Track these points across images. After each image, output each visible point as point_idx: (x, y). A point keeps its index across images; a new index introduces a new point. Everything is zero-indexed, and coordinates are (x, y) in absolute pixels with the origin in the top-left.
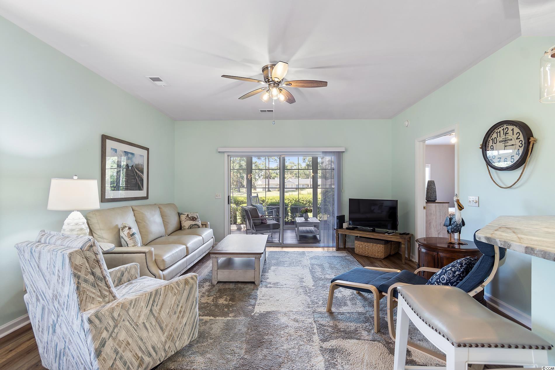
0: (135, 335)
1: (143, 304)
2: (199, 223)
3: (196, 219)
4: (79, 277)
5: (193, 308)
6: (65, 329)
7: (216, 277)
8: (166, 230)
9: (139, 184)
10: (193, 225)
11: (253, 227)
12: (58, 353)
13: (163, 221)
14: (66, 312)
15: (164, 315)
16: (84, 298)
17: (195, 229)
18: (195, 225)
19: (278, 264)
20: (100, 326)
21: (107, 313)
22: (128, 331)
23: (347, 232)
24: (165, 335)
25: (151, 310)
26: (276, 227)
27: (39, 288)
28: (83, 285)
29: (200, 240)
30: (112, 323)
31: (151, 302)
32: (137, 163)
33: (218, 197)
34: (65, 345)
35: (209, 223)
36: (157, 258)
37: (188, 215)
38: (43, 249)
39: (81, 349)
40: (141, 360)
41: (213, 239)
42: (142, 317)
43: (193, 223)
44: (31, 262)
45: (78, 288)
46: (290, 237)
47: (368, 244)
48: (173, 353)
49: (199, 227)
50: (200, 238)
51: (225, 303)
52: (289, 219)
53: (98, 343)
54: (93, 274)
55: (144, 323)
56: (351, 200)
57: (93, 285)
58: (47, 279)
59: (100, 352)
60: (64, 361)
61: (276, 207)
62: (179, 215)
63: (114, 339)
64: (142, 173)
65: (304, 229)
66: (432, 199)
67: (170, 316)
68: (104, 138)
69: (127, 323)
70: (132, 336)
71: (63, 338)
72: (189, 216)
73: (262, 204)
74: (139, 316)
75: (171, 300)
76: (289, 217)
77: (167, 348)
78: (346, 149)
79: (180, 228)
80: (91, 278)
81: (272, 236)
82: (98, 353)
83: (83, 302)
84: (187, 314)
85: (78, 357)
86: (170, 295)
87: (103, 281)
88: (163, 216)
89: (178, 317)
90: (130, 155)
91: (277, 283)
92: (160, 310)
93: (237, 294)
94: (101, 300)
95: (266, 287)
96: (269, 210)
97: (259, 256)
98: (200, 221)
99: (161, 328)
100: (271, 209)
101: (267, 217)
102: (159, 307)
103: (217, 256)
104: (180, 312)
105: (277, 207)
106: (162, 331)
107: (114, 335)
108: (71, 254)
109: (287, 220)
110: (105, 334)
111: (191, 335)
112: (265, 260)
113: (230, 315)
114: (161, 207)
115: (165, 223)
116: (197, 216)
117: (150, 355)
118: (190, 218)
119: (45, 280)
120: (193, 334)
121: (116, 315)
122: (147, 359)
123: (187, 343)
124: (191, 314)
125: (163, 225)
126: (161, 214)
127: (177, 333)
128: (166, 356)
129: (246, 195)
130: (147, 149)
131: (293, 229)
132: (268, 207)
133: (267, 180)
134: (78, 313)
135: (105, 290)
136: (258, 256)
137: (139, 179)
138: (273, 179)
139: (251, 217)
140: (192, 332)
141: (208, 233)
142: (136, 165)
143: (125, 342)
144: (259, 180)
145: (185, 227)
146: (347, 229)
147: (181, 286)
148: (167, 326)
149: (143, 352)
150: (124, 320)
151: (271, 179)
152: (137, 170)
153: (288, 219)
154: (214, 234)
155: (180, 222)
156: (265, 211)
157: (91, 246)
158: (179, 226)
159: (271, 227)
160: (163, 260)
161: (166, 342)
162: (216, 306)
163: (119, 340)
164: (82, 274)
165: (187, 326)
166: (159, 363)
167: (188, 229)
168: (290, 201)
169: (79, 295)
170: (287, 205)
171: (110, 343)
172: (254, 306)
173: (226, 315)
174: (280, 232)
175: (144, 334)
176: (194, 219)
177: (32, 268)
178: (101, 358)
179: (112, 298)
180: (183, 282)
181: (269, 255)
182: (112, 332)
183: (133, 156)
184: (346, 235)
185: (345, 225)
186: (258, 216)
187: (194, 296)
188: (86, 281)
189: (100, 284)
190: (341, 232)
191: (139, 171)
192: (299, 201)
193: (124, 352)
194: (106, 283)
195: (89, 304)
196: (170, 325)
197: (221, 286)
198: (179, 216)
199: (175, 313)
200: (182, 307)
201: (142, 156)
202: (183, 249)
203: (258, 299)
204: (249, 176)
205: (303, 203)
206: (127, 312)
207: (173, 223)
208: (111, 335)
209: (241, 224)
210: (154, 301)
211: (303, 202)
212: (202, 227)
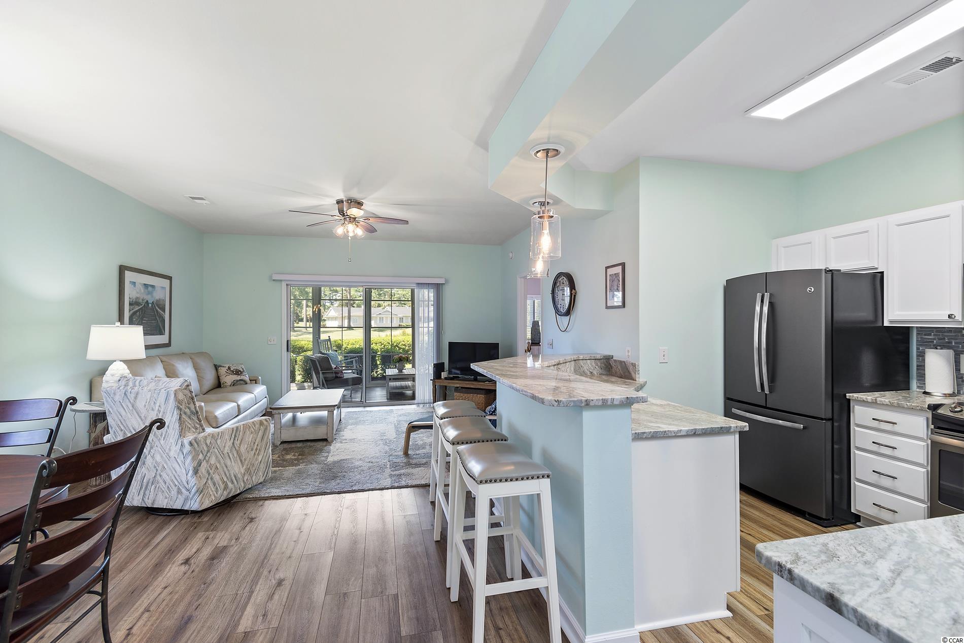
0: (222, 461)
1: (227, 437)
2: (247, 378)
3: (241, 373)
4: (181, 410)
5: (267, 448)
6: (158, 458)
7: (279, 436)
8: (201, 387)
9: (161, 325)
10: (237, 381)
11: (323, 384)
12: (145, 484)
13: (197, 376)
14: (162, 442)
15: (243, 449)
16: (184, 427)
17: (241, 385)
18: (240, 380)
19: (356, 424)
20: (198, 449)
21: (202, 440)
22: (217, 457)
23: (446, 383)
24: (244, 467)
25: (233, 443)
26: (357, 382)
27: (130, 426)
28: (184, 416)
29: (252, 398)
30: (206, 449)
31: (233, 436)
32: (157, 298)
33: (272, 343)
34: (156, 473)
35: (260, 378)
36: (207, 415)
37: (229, 368)
38: (142, 390)
39: (176, 472)
40: (226, 485)
41: (266, 399)
42: (227, 448)
43: (239, 378)
44: (123, 404)
45: (180, 418)
46: (379, 394)
47: (468, 395)
48: (250, 486)
49: (246, 384)
50: (251, 396)
51: (293, 457)
52: (378, 373)
53: (196, 463)
54: (189, 408)
55: (228, 453)
56: (451, 345)
57: (190, 418)
58: (142, 416)
59: (198, 470)
60: (151, 490)
61: (358, 355)
62: (216, 367)
63: (207, 462)
64: (164, 311)
65: (397, 385)
66: (536, 342)
67: (248, 452)
68: (122, 269)
69: (216, 451)
70: (219, 462)
71: (155, 467)
72: (232, 369)
73: (336, 351)
74: (225, 447)
75: (249, 438)
76: (378, 370)
77: (245, 479)
78: (447, 281)
79: (219, 385)
80: (187, 411)
81: (351, 396)
82: (196, 471)
83: (183, 430)
84: (262, 452)
85: (172, 481)
86: (248, 432)
87: (196, 415)
88: (196, 368)
89: (255, 454)
90: (150, 289)
91: (354, 439)
92: (240, 444)
93: (306, 451)
94: (194, 430)
95: (341, 443)
96: (347, 360)
97: (333, 408)
98: (247, 376)
99: (241, 461)
100: (350, 359)
101: (344, 368)
102: (239, 442)
103: (280, 411)
104: (256, 449)
105: (360, 355)
106: (242, 464)
107: (207, 458)
108: (176, 391)
109: (376, 375)
110: (201, 457)
111: (266, 473)
112: (340, 420)
113: (301, 465)
114: (193, 356)
115: (200, 379)
116: (243, 369)
117: (233, 483)
118: (233, 371)
119: (140, 417)
120: (267, 473)
121: (208, 442)
122: (230, 485)
123: (261, 480)
124: (265, 454)
125: (197, 380)
126: (194, 367)
127: (254, 469)
128: (244, 487)
129: (311, 337)
130: (170, 278)
131: (382, 386)
132: (346, 355)
133: (346, 309)
134: (178, 439)
135: (197, 422)
136: (331, 409)
137: (161, 319)
138: (358, 307)
139: (320, 369)
140: (266, 471)
141: (260, 390)
142: (157, 301)
143: (214, 467)
144: (331, 308)
145: (226, 384)
146: (446, 378)
147: (257, 426)
148: (245, 460)
149: (227, 478)
150: (214, 448)
151: (354, 307)
152: (159, 307)
153: (376, 372)
154: (269, 391)
155: (218, 378)
156: (341, 361)
157: (188, 386)
158: (217, 382)
159: (350, 383)
160: (216, 417)
161: (244, 474)
162: (284, 460)
163: (211, 464)
164: (183, 407)
165: (262, 463)
166: (238, 492)
167: (230, 386)
168: (383, 346)
169: (180, 424)
170: (375, 352)
171: (204, 464)
172: (327, 457)
173: (296, 465)
174: (362, 389)
175: (229, 463)
176: (238, 372)
177: (124, 409)
178: (198, 475)
179: (201, 430)
180: (259, 422)
181: (345, 416)
182: (206, 455)
183: (153, 289)
184: (446, 386)
185: (444, 375)
186: (331, 368)
187: (268, 437)
188: (185, 413)
189: (193, 418)
190: (439, 383)
191: (160, 308)
192: (398, 347)
193: (214, 474)
194: (197, 417)
195: (187, 432)
196: (248, 459)
197: (285, 446)
198: (217, 370)
199: (252, 450)
200: (258, 445)
201: (163, 288)
202: (234, 407)
203: (332, 452)
204: (315, 307)
205: (404, 349)
206: (216, 441)
207: (210, 378)
208: (205, 458)
209: (303, 382)
210: (235, 436)
211: (403, 347)
212: (251, 383)
